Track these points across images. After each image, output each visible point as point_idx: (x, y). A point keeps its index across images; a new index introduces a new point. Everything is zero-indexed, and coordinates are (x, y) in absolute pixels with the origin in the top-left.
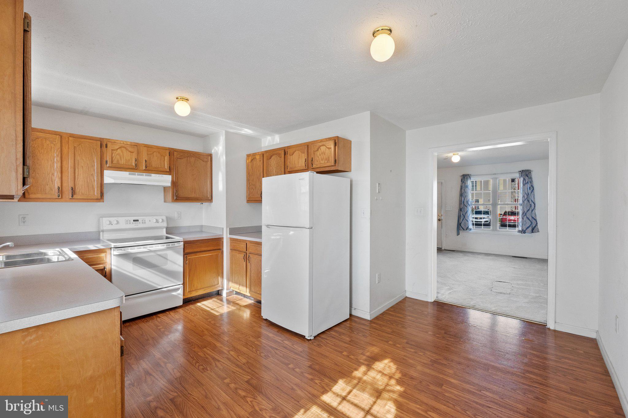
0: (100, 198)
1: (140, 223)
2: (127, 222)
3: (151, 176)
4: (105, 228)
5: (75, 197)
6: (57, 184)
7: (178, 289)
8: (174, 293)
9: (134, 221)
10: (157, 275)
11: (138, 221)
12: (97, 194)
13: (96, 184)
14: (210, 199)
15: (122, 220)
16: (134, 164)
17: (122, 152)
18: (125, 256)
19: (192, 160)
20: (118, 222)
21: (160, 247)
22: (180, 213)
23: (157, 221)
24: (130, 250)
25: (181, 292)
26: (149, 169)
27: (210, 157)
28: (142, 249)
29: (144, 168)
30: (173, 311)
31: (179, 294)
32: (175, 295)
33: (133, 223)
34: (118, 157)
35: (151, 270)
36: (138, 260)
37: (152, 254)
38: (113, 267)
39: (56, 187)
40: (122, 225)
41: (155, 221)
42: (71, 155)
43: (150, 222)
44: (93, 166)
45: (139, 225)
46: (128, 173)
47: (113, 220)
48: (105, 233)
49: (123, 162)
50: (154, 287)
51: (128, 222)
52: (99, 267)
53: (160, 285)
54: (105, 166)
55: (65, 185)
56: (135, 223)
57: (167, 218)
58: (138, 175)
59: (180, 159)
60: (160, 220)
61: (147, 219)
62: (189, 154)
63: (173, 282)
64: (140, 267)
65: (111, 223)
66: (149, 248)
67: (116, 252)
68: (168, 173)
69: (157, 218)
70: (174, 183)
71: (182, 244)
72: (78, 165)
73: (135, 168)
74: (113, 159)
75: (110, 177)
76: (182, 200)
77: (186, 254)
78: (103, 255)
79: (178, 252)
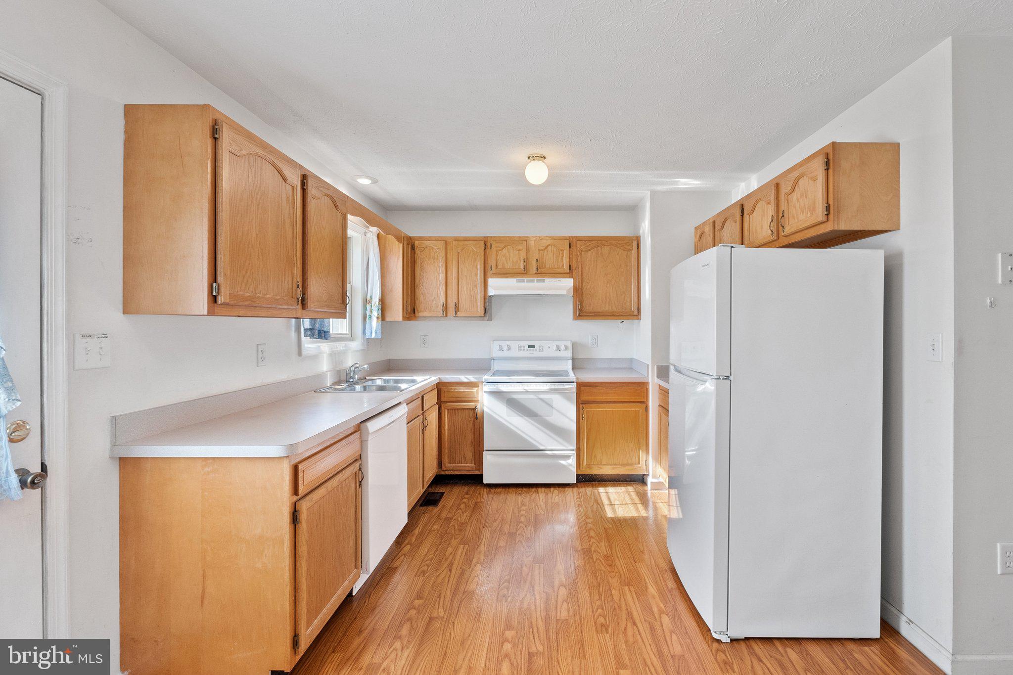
0: (483, 315)
1: (536, 350)
2: (521, 348)
3: (544, 281)
4: (495, 355)
5: (458, 314)
6: (442, 300)
7: (568, 457)
8: (563, 462)
9: (529, 347)
10: (540, 430)
11: (533, 347)
12: (480, 310)
13: (479, 297)
14: (636, 313)
15: (514, 345)
16: (522, 268)
17: (508, 252)
18: (497, 394)
19: (605, 250)
20: (509, 348)
21: (543, 387)
22: (596, 337)
23: (558, 348)
24: (503, 388)
25: (572, 461)
26: (542, 272)
27: (635, 243)
28: (518, 388)
29: (535, 271)
30: (560, 489)
31: (571, 465)
32: (564, 465)
33: (527, 350)
34: (504, 258)
35: (530, 420)
36: (513, 403)
37: (532, 396)
38: (485, 409)
39: (441, 304)
40: (514, 353)
41: (555, 348)
42: (455, 263)
43: (549, 349)
44: (476, 275)
45: (535, 353)
46: (515, 280)
47: (504, 344)
48: (496, 361)
49: (509, 265)
50: (535, 446)
51: (522, 348)
52: (468, 405)
53: (542, 445)
54: (490, 273)
55: (449, 300)
56: (530, 350)
57: (574, 345)
58: (528, 281)
59: (586, 251)
60: (563, 348)
61: (545, 344)
62: (600, 242)
63: (564, 446)
64: (517, 414)
65: (501, 349)
66: (527, 387)
67: (487, 388)
68: (568, 276)
69: (558, 343)
70: (578, 292)
71: (574, 385)
72: (462, 275)
73: (523, 272)
74: (498, 262)
75: (497, 286)
76: (590, 316)
77: (581, 403)
78: (475, 390)
79: (568, 399)
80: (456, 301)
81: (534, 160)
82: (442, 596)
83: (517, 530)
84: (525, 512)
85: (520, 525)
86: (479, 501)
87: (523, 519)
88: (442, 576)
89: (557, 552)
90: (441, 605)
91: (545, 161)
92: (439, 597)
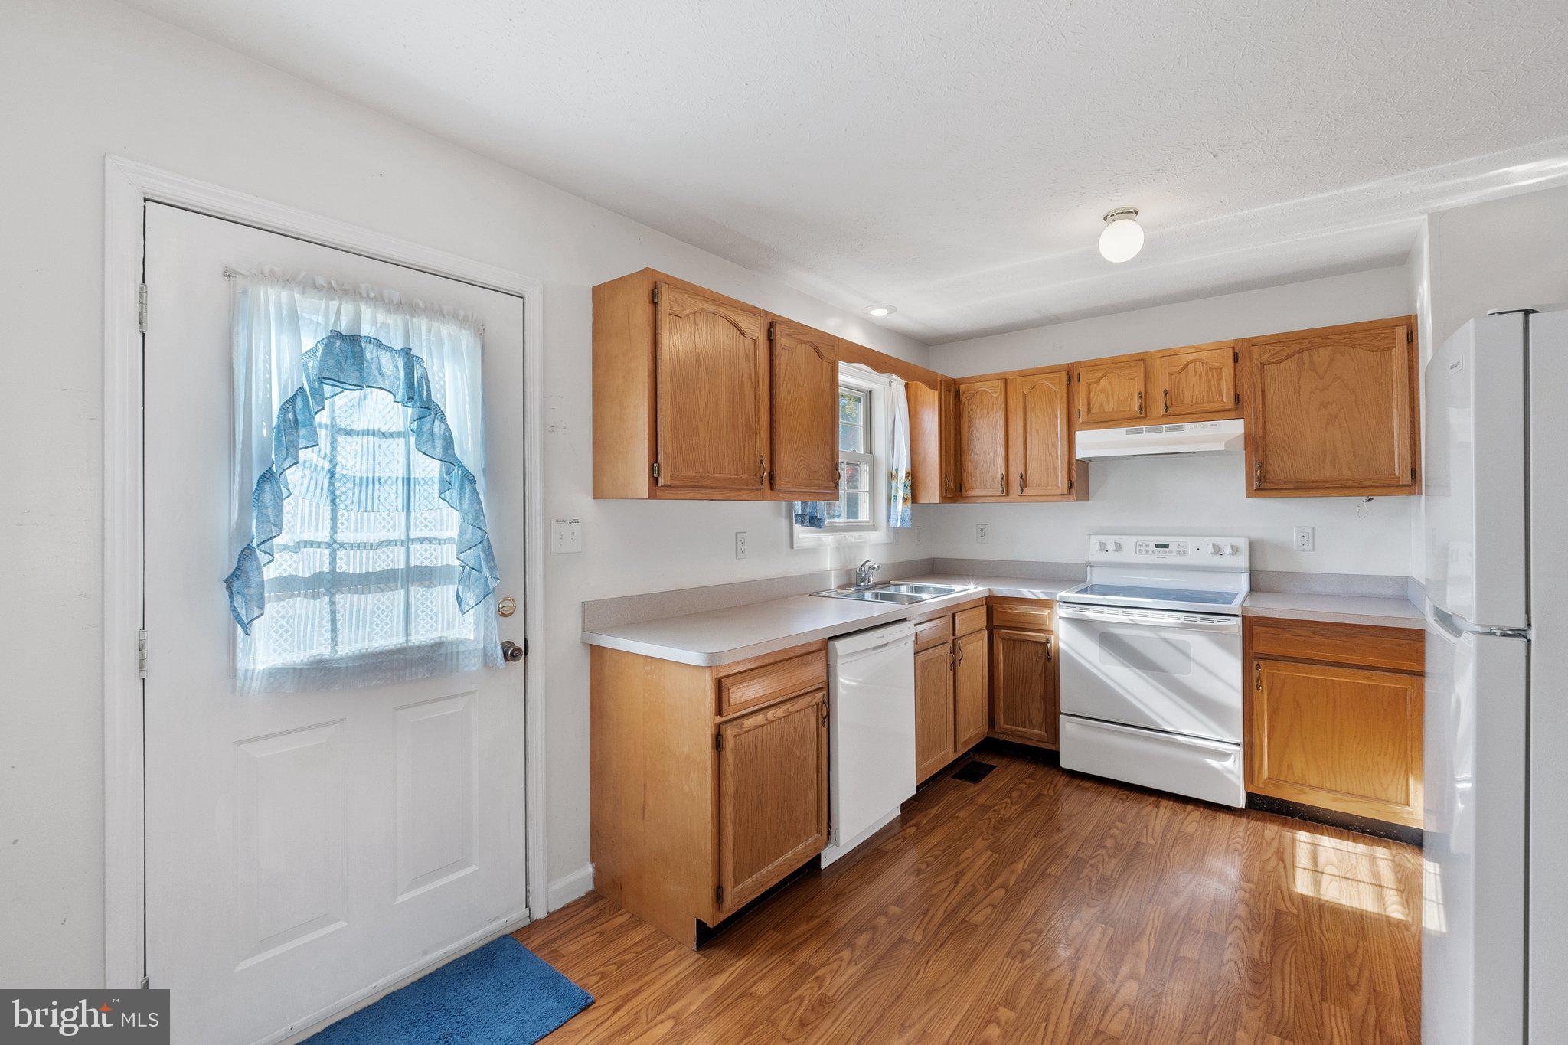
0: (1066, 492)
1: (1171, 552)
2: (1140, 548)
3: (1181, 429)
4: (1092, 559)
5: (1027, 491)
6: (1002, 470)
7: (1224, 755)
8: (1214, 763)
9: (1157, 546)
10: (1164, 694)
11: (1166, 546)
12: (1062, 484)
13: (1060, 463)
14: (1406, 479)
15: (1129, 542)
16: (1136, 407)
17: (1111, 383)
18: (1082, 624)
19: (1322, 355)
20: (1118, 547)
21: (1167, 619)
22: (1309, 531)
23: (1217, 550)
24: (1092, 614)
25: (1233, 765)
26: (1175, 412)
28: (1120, 616)
29: (1162, 412)
30: (1207, 812)
31: (1230, 772)
32: (1216, 769)
33: (1153, 552)
34: (1102, 396)
35: (1141, 673)
36: (1109, 640)
37: (1147, 633)
38: (1062, 645)
39: (1000, 476)
40: (1129, 555)
41: (1210, 549)
42: (1020, 411)
43: (1199, 551)
44: (1055, 426)
45: (1170, 558)
46: (1122, 431)
47: (1110, 541)
48: (1094, 568)
49: (1111, 406)
50: (1152, 721)
51: (1144, 548)
52: (1033, 636)
53: (1170, 724)
54: (1077, 422)
55: (1012, 469)
56: (1159, 552)
57: (1252, 546)
58: (1148, 431)
59: (1272, 363)
60: (1228, 550)
61: (1191, 543)
62: (1307, 341)
63: (1214, 732)
64: (1120, 661)
65: (1103, 547)
66: (1138, 617)
67: (1063, 612)
68: (1233, 414)
69: (1218, 541)
70: (1257, 445)
71: (1237, 622)
72: (1031, 430)
73: (1139, 415)
74: (1092, 403)
75: (1090, 443)
76: (1282, 489)
77: (1251, 659)
78: (1046, 613)
80: (1022, 471)
81: (1113, 221)
82: (930, 914)
83: (1090, 858)
84: (1117, 832)
85: (1099, 852)
86: (1046, 793)
87: (1109, 843)
88: (941, 886)
89: (1151, 917)
90: (924, 925)
91: (1137, 217)
92: (925, 914)
